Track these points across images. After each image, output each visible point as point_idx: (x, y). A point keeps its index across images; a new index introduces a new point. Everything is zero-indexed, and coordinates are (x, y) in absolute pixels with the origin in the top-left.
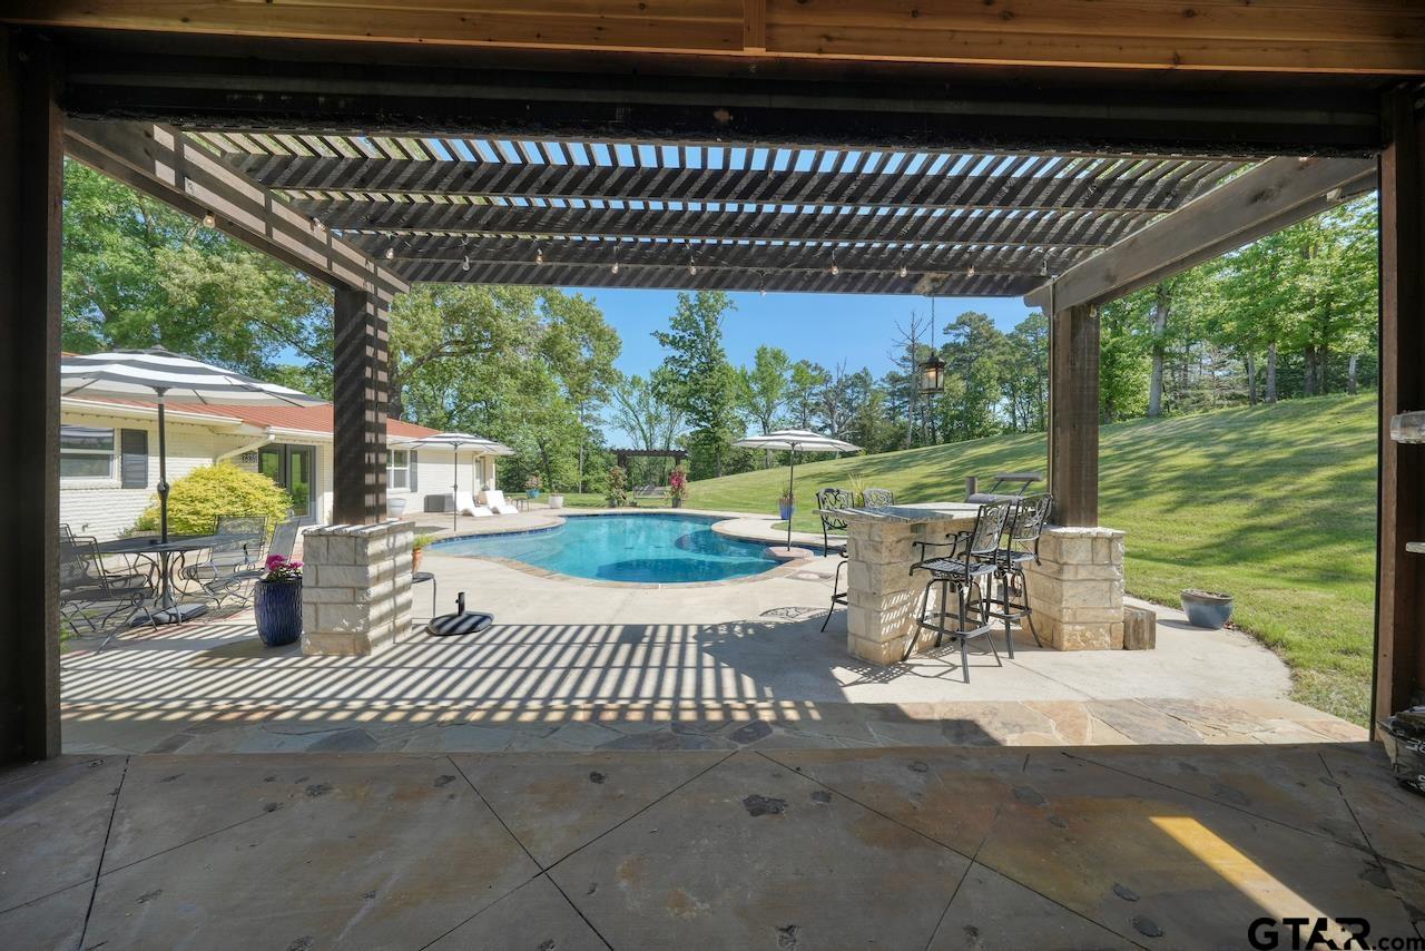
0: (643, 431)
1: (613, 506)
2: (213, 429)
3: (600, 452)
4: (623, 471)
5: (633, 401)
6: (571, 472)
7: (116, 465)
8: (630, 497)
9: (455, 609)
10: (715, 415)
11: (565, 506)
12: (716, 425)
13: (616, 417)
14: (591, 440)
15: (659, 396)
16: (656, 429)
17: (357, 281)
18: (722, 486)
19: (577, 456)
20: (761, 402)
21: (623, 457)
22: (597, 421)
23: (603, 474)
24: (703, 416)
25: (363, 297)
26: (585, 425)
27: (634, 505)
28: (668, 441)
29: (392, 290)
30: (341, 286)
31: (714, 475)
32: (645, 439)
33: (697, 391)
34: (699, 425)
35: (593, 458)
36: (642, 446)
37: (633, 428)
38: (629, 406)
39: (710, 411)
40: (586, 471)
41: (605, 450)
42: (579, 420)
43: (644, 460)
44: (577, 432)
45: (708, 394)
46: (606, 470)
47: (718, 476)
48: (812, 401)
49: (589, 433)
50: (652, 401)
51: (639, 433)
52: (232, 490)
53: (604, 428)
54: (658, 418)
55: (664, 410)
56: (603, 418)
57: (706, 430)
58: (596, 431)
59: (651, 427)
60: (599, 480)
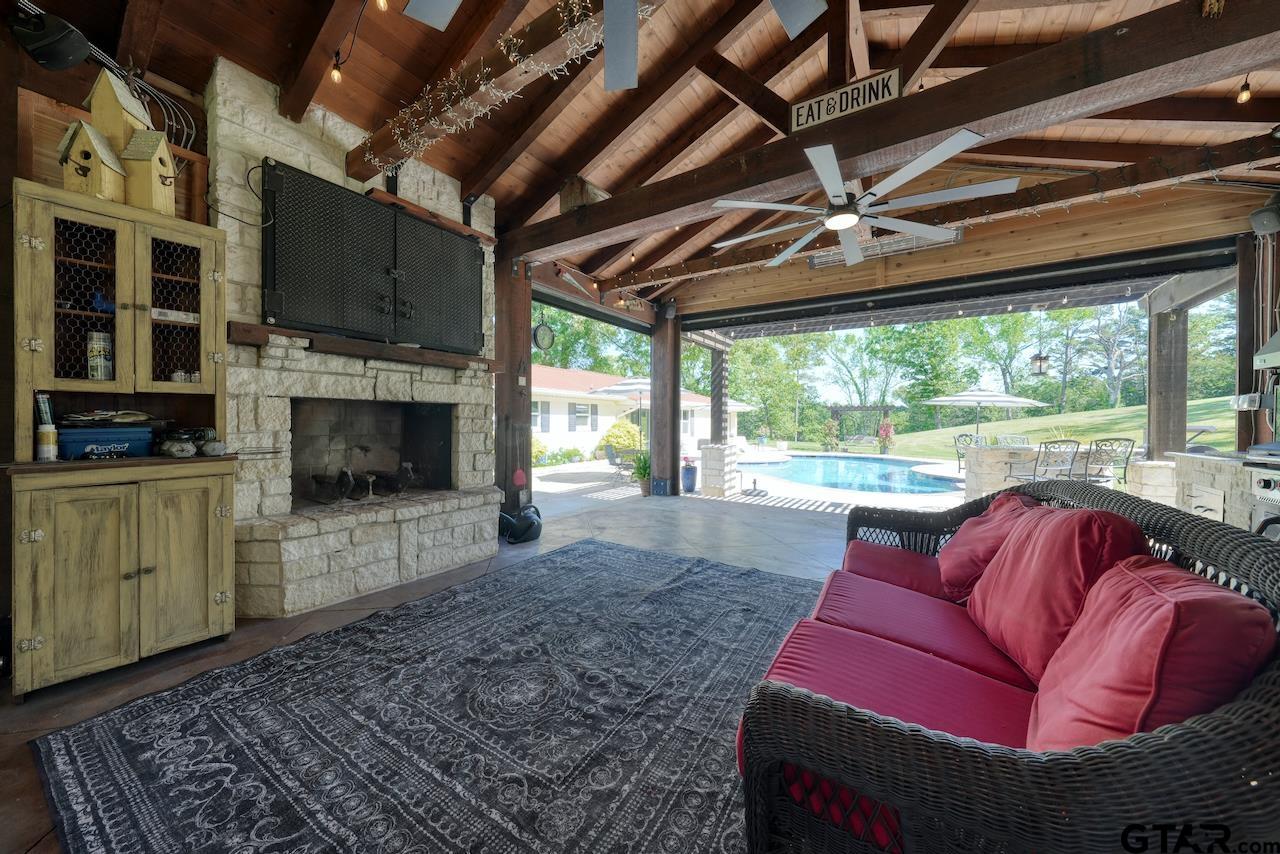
0: (856, 385)
1: (827, 451)
2: (616, 402)
3: (814, 406)
4: (836, 423)
5: (846, 358)
6: (789, 424)
7: (589, 420)
8: (842, 445)
9: (752, 487)
10: (934, 368)
11: (789, 449)
12: (937, 377)
13: (829, 374)
14: (806, 395)
15: (874, 353)
16: (871, 383)
17: (720, 346)
18: (938, 438)
19: (793, 410)
20: (1002, 346)
21: (836, 412)
22: (811, 379)
23: (817, 426)
24: (921, 370)
25: (721, 352)
26: (801, 382)
27: (845, 451)
28: (883, 395)
29: (729, 345)
30: (714, 350)
31: (935, 427)
32: (859, 393)
33: (912, 346)
34: (915, 379)
35: (809, 412)
36: (856, 402)
37: (846, 383)
38: (843, 363)
39: (927, 365)
40: (801, 423)
41: (819, 404)
42: (796, 379)
43: (858, 414)
44: (794, 389)
45: (926, 348)
46: (820, 423)
47: (937, 428)
48: (1081, 337)
49: (804, 390)
50: (866, 357)
51: (852, 388)
52: (628, 432)
53: (818, 385)
54: (873, 373)
55: (878, 365)
56: (817, 376)
57: (924, 383)
58: (811, 388)
59: (866, 380)
60: (813, 432)
